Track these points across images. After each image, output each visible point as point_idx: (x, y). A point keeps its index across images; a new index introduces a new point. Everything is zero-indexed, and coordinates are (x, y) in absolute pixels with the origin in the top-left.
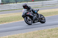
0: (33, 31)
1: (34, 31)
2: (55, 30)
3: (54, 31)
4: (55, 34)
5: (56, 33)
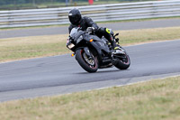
2: (73, 101)
3: (71, 103)
4: (79, 113)
5: (81, 108)
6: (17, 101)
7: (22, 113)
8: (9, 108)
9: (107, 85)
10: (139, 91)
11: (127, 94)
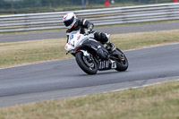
0: (22, 105)
1: (26, 105)
2: (89, 103)
3: (87, 105)
4: (95, 115)
6: (33, 103)
7: (38, 115)
8: (25, 110)
9: (122, 87)
10: (154, 92)
11: (143, 95)
